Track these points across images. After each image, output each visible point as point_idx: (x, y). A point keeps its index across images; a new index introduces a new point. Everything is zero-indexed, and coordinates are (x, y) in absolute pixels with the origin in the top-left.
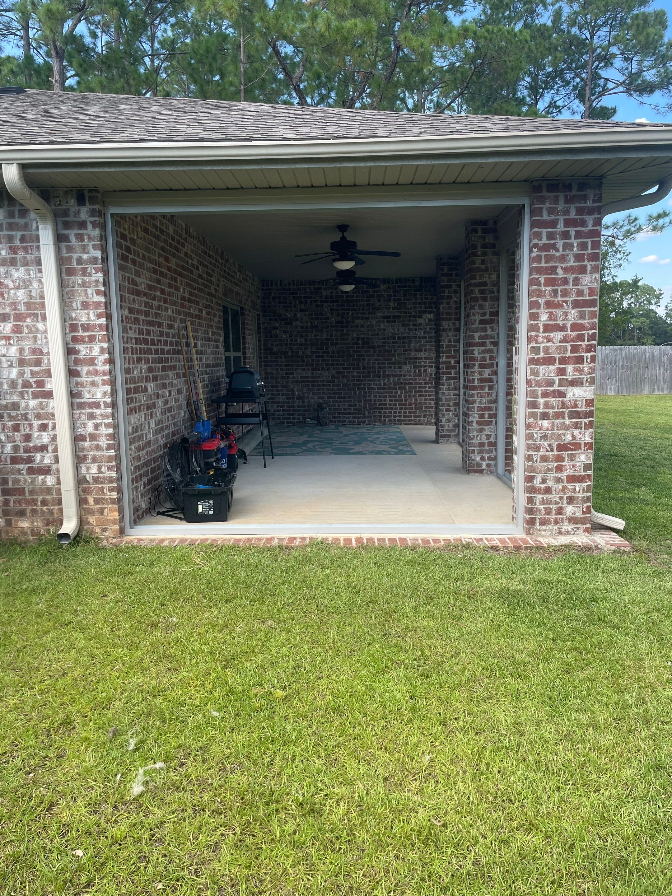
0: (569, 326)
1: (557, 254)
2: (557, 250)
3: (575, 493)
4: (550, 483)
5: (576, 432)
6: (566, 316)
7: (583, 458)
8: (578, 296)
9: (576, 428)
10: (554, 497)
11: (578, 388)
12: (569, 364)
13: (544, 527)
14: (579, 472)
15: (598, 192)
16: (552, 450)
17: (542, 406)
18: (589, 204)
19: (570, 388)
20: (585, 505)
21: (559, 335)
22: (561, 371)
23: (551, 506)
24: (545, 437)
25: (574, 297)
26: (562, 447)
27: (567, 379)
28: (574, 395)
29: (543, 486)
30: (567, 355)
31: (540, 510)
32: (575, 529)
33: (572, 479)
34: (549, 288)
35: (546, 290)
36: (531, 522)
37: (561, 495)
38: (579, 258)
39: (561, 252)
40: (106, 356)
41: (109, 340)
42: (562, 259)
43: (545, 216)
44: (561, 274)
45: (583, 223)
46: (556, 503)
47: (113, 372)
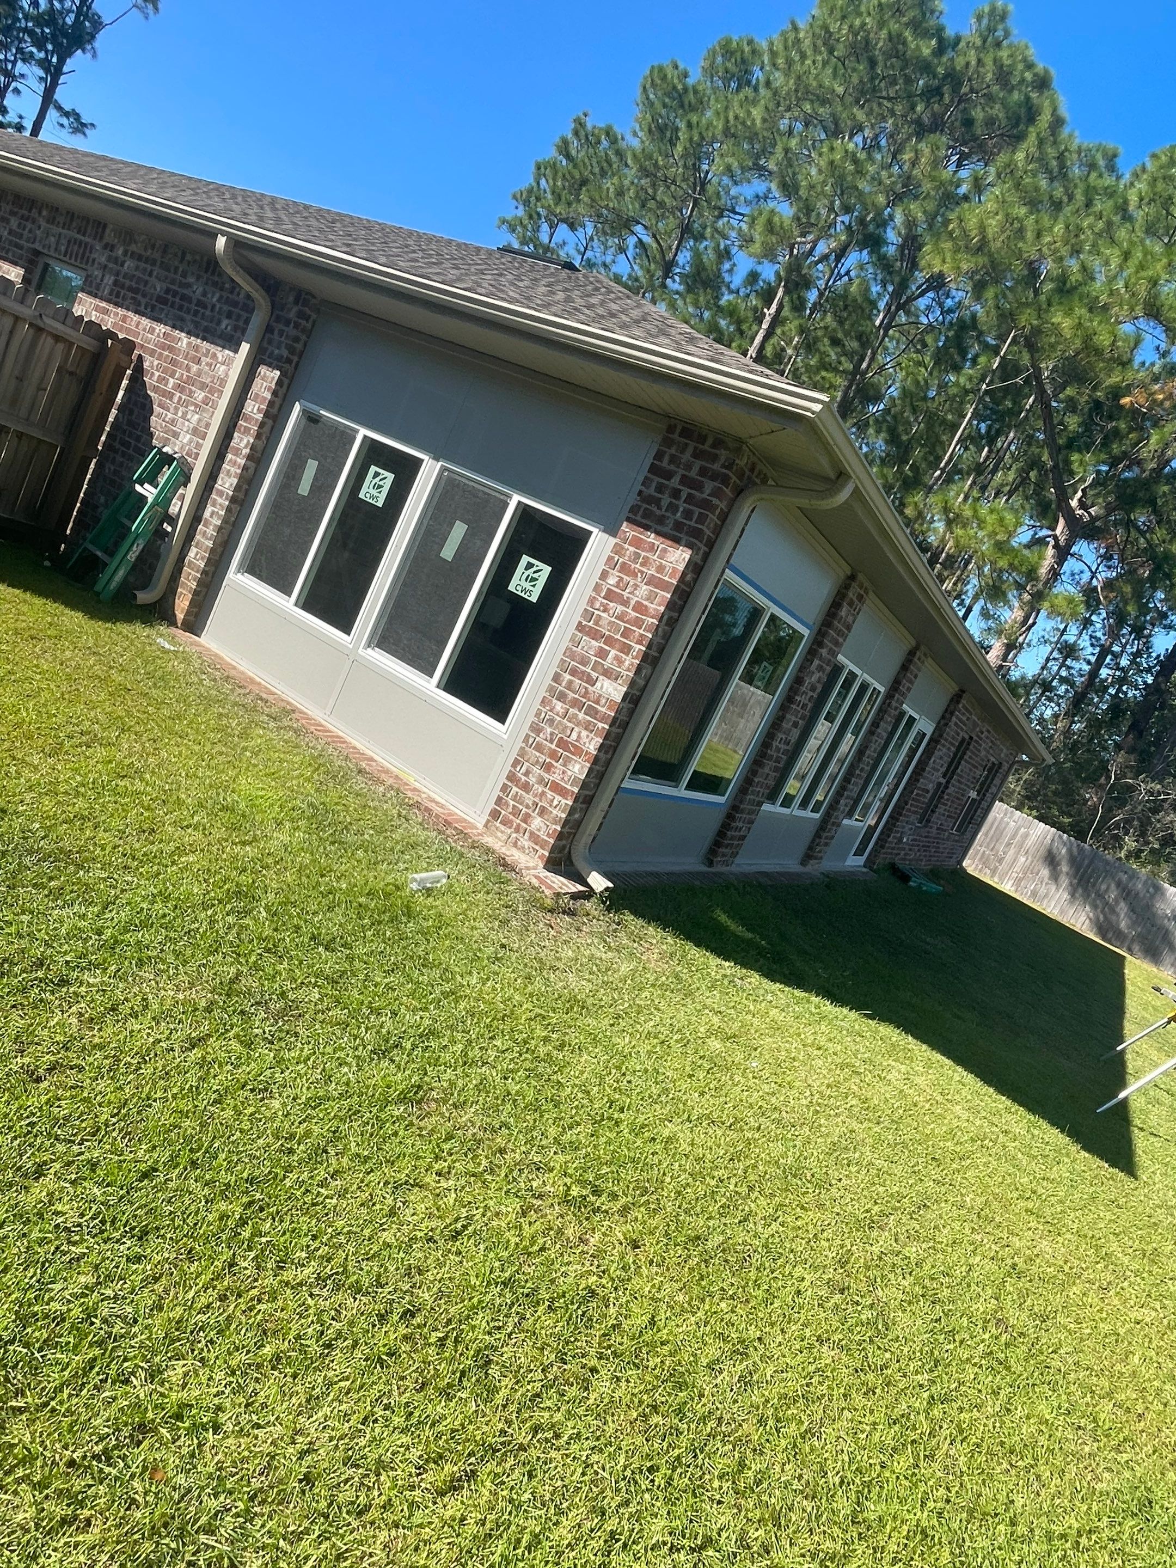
0: (633, 603)
1: (658, 512)
2: (660, 508)
3: (550, 806)
4: (532, 780)
5: (584, 733)
6: (635, 589)
7: (577, 768)
8: (658, 572)
9: (586, 729)
10: (529, 798)
11: (609, 681)
12: (613, 648)
13: (503, 828)
14: (566, 783)
15: (732, 457)
16: (551, 741)
17: (564, 684)
18: (716, 467)
19: (601, 677)
20: (554, 827)
21: (620, 608)
22: (602, 654)
23: (521, 807)
24: (551, 721)
26: (562, 744)
27: (603, 665)
28: (602, 688)
29: (524, 778)
30: (616, 637)
31: (508, 805)
32: (531, 850)
33: (556, 788)
34: (632, 549)
35: (628, 550)
36: (495, 815)
37: (537, 800)
38: (678, 526)
39: (663, 512)
40: (248, 450)
41: (258, 436)
42: (661, 520)
43: (665, 464)
44: (651, 538)
45: (699, 487)
46: (527, 807)
47: (251, 471)
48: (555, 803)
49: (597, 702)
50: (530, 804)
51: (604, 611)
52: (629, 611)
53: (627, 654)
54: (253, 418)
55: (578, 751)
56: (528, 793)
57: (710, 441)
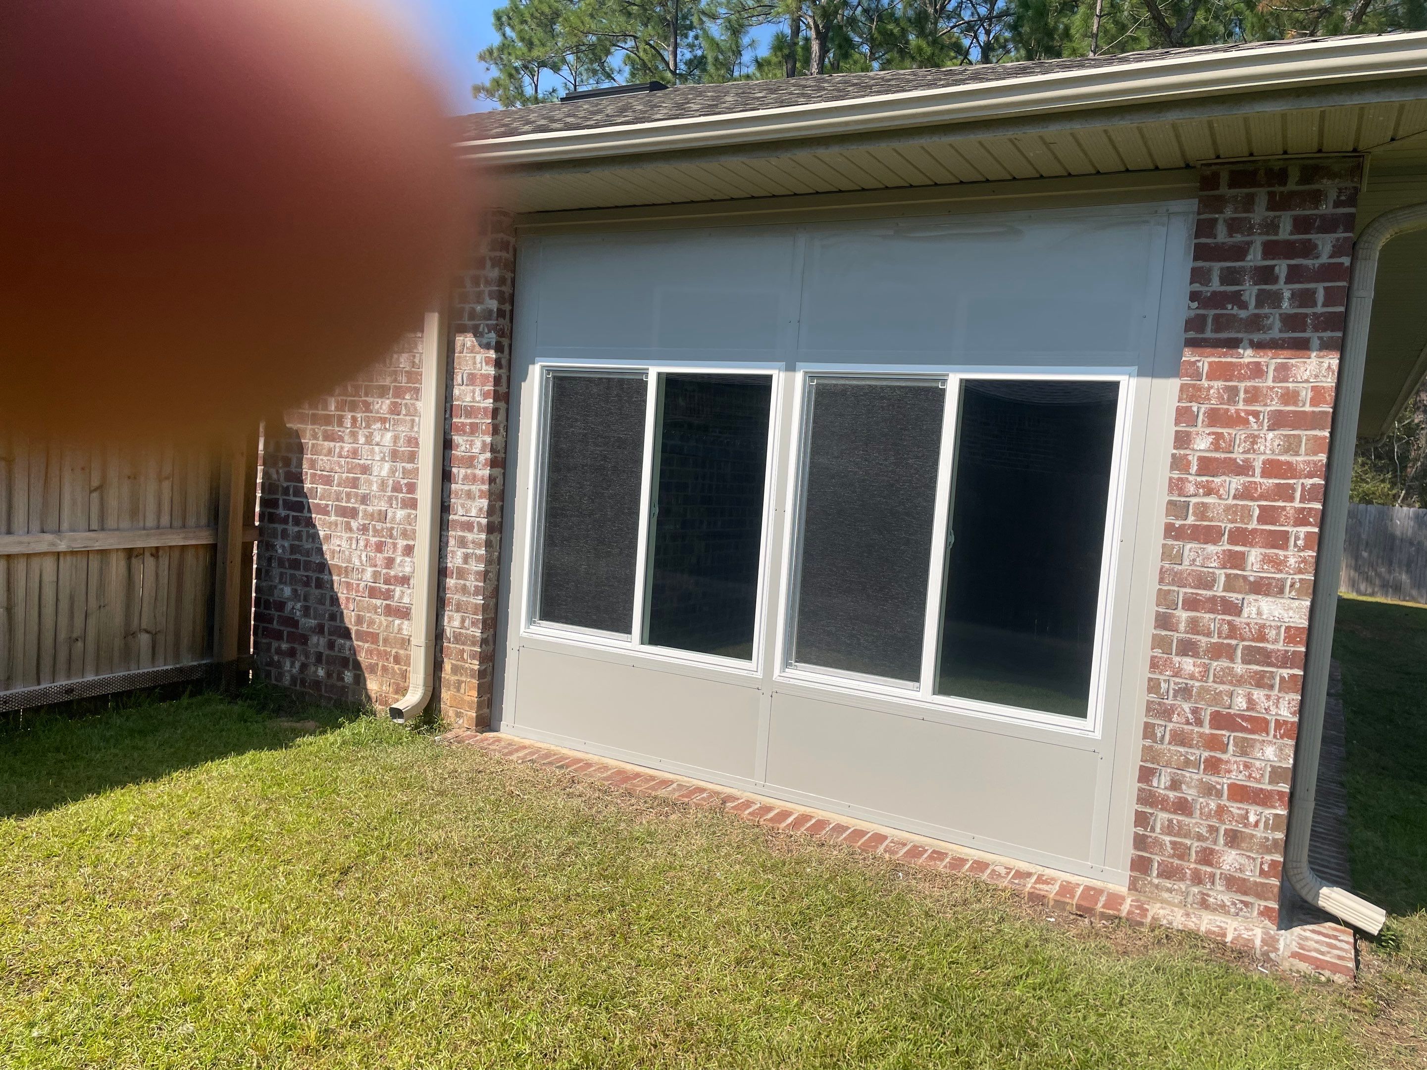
0: (1258, 466)
1: (1243, 314)
2: (1244, 306)
3: (1245, 826)
4: (1190, 793)
5: (1258, 695)
6: (1254, 443)
7: (1270, 752)
8: (1286, 404)
9: (1259, 685)
10: (1196, 823)
11: (1270, 599)
12: (1252, 545)
13: (1168, 884)
14: (1258, 781)
15: (1349, 184)
16: (1199, 722)
17: (1182, 627)
18: (1326, 209)
19: (1252, 597)
20: (1268, 858)
21: (1236, 483)
22: (1236, 560)
23: (1188, 842)
24: (1185, 692)
25: (1275, 406)
26: (1222, 720)
27: (1245, 578)
28: (1259, 613)
29: (1172, 795)
30: (1250, 527)
31: (1161, 845)
32: (1240, 905)
33: (1240, 793)
34: (1218, 384)
35: (1210, 387)
36: (1140, 865)
37: (1214, 822)
38: (1292, 322)
39: (1252, 309)
40: (488, 455)
41: (495, 431)
42: (1255, 323)
43: (1222, 235)
44: (1248, 356)
45: (1308, 250)
46: (1200, 837)
47: (499, 481)
48: (1252, 818)
49: (1262, 637)
50: (1204, 831)
51: (1207, 494)
52: (1258, 479)
53: (1285, 547)
54: (479, 408)
55: (1260, 725)
56: (1190, 815)
57: (1294, 175)
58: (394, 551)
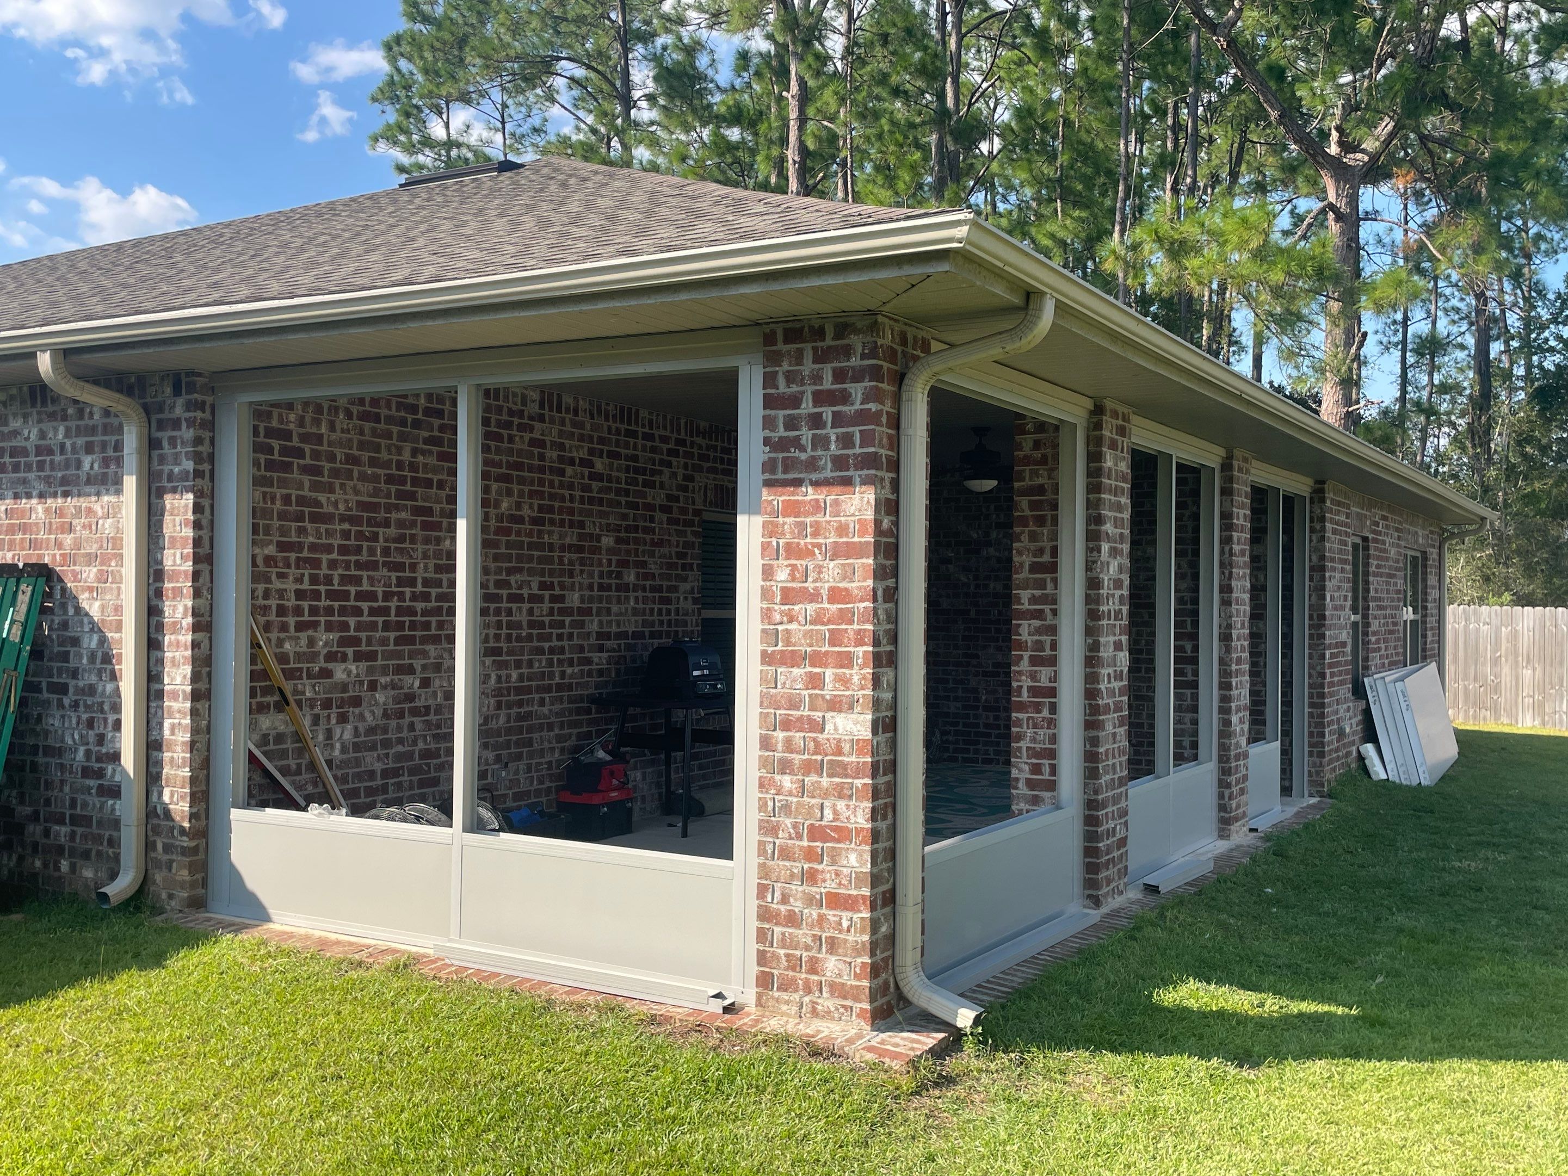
0: (825, 593)
1: (803, 456)
2: (802, 449)
3: (840, 932)
4: (797, 905)
5: (841, 805)
6: (820, 572)
7: (853, 859)
8: (841, 536)
9: (841, 797)
10: (803, 934)
11: (843, 715)
12: (826, 666)
13: (785, 996)
14: (846, 888)
15: (869, 339)
16: (799, 837)
17: (780, 747)
18: (855, 361)
19: (828, 715)
20: (859, 960)
21: (811, 608)
22: (815, 681)
23: (798, 953)
24: (786, 808)
25: (833, 538)
26: (816, 833)
27: (823, 696)
28: (836, 729)
29: (783, 908)
30: (823, 649)
31: (778, 958)
32: (842, 1010)
33: (834, 901)
34: (790, 520)
35: (784, 523)
36: (765, 981)
37: (817, 932)
38: (840, 463)
39: (810, 452)
40: (190, 620)
41: (197, 594)
42: (812, 465)
43: (782, 387)
44: (810, 494)
45: (845, 398)
46: (807, 948)
47: (205, 645)
48: (845, 924)
49: (839, 752)
50: (809, 940)
51: (790, 621)
52: (826, 605)
53: (850, 666)
54: (180, 572)
55: (843, 834)
56: (799, 926)
57: (830, 332)
58: (105, 727)
